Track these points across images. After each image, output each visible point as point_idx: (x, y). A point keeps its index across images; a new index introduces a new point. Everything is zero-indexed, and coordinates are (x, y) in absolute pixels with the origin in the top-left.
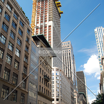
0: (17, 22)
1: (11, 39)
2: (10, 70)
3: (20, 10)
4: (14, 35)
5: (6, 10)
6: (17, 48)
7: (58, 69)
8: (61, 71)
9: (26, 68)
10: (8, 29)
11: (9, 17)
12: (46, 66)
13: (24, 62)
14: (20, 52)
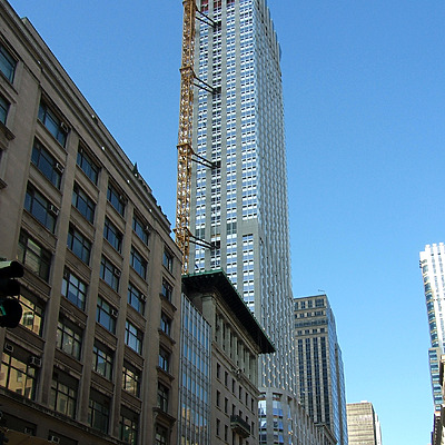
0: (122, 224)
1: (106, 290)
2: (110, 399)
3: (131, 175)
4: (116, 274)
5: (76, 176)
6: (130, 323)
7: (280, 395)
8: (290, 399)
9: (166, 390)
10: (89, 251)
11: (90, 204)
12: (237, 384)
13: (158, 369)
14: (140, 335)
